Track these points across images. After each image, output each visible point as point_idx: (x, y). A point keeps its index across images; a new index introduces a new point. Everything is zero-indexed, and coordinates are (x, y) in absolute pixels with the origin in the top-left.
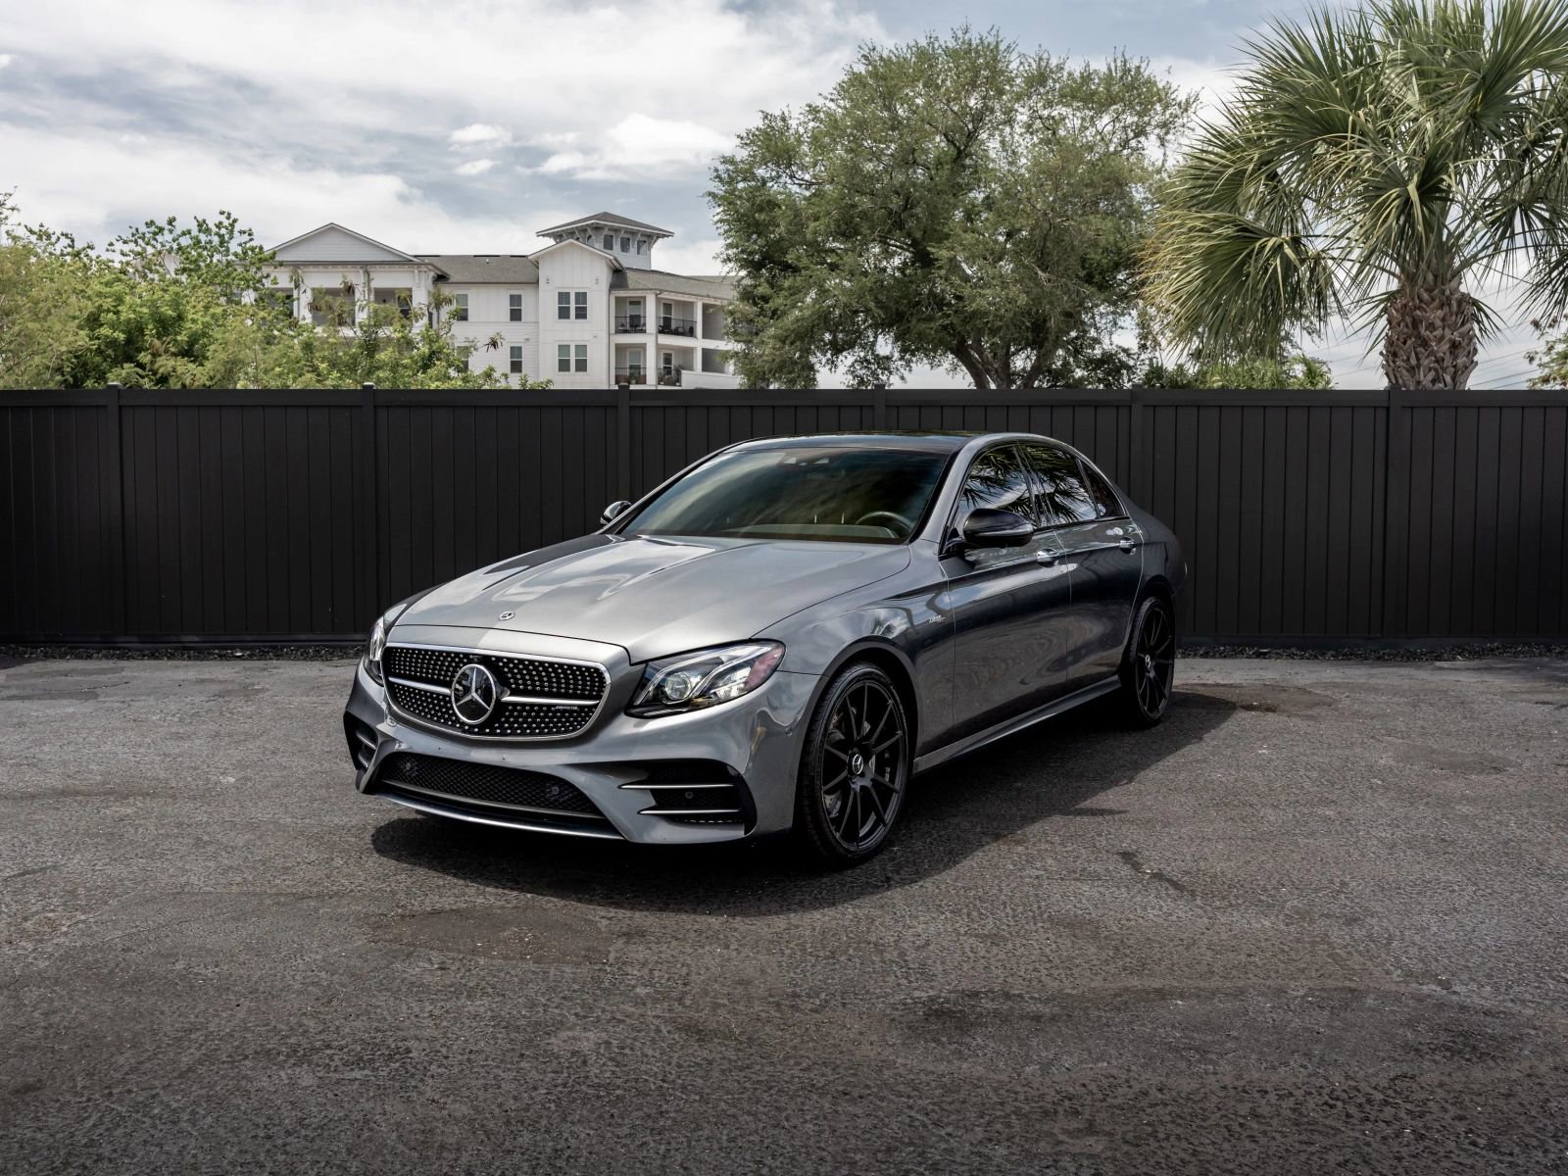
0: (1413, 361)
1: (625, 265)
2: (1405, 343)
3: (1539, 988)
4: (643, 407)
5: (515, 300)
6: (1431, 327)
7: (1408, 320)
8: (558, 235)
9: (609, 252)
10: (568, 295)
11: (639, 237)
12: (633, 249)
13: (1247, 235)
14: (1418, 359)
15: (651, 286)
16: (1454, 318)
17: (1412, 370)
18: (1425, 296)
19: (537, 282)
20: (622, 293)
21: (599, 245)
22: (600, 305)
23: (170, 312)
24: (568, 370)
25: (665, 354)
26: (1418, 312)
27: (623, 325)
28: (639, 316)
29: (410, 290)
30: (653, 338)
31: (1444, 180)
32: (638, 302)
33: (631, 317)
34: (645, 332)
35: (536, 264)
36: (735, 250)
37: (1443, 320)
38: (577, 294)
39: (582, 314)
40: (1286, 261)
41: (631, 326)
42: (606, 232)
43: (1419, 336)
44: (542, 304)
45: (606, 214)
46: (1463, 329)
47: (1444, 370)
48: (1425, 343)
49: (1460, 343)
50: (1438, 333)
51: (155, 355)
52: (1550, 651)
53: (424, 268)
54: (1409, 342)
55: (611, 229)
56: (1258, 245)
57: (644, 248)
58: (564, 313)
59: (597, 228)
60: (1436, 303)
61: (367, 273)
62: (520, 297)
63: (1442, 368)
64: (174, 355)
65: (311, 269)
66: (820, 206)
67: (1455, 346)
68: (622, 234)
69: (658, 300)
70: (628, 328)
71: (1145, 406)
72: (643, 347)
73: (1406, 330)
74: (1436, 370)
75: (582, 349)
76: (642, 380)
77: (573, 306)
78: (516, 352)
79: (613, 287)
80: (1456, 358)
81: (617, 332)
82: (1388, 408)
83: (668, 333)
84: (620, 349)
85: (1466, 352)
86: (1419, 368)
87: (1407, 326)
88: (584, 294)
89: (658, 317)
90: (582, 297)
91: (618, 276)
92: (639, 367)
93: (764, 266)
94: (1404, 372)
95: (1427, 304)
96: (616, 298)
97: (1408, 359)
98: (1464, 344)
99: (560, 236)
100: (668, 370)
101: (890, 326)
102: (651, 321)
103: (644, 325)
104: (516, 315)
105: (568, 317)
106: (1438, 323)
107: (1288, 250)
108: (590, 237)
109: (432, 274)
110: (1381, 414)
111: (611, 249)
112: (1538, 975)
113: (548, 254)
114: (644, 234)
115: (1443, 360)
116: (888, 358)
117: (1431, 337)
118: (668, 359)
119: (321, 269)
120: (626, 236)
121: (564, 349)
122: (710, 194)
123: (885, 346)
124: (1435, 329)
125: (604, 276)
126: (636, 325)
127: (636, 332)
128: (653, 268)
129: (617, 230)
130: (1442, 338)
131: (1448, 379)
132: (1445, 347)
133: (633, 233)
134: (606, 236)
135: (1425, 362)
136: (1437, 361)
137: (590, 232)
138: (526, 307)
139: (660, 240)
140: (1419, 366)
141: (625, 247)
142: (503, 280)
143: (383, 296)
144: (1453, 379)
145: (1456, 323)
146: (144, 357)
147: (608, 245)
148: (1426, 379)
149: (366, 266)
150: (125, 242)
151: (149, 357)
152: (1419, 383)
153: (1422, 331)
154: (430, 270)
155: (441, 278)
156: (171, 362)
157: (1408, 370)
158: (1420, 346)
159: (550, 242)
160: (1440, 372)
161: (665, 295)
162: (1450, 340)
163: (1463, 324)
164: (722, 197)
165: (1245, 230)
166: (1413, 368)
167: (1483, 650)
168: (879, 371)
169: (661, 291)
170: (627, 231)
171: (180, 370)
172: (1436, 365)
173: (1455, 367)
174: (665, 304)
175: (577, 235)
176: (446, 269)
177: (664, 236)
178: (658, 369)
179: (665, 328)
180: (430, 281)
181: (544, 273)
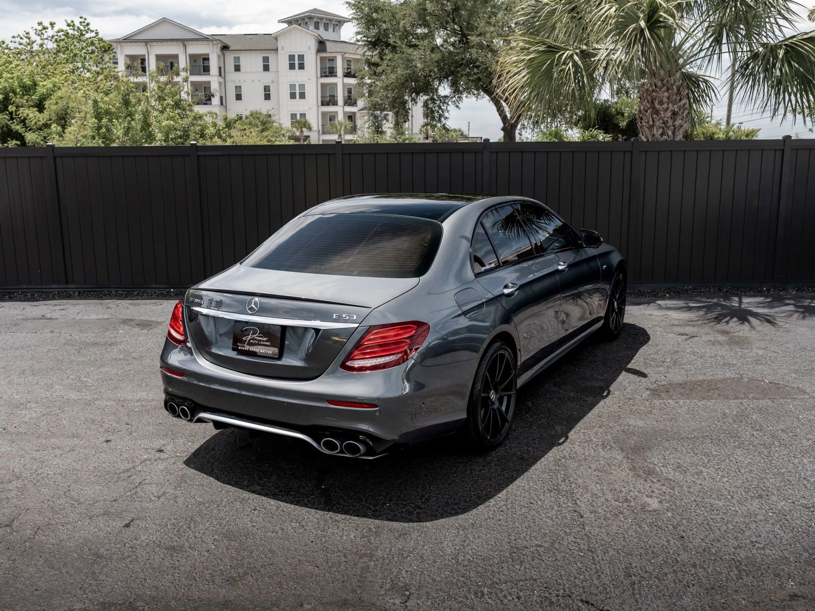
0: (651, 123)
1: (324, 38)
2: (647, 112)
3: (459, 603)
4: (205, 156)
5: (266, 59)
6: (661, 103)
7: (649, 98)
8: (290, 22)
9: (317, 31)
10: (294, 56)
11: (334, 22)
12: (331, 29)
13: (552, 50)
14: (654, 121)
15: (339, 51)
16: (675, 97)
17: (651, 128)
18: (659, 84)
19: (277, 49)
20: (324, 55)
21: (312, 28)
22: (312, 62)
23: (29, 82)
24: (295, 98)
25: (348, 88)
26: (654, 93)
27: (325, 73)
28: (333, 68)
29: (208, 55)
30: (341, 79)
31: (661, 16)
32: (332, 60)
33: (329, 68)
34: (336, 76)
35: (276, 39)
36: (361, 36)
37: (668, 98)
38: (299, 56)
39: (302, 67)
40: (575, 65)
41: (329, 73)
42: (315, 20)
43: (654, 108)
44: (280, 62)
45: (315, 9)
46: (680, 103)
47: (668, 128)
48: (657, 112)
49: (677, 111)
50: (665, 106)
51: (17, 107)
52: (720, 291)
53: (215, 42)
54: (649, 111)
55: (318, 18)
56: (557, 56)
57: (337, 28)
58: (292, 67)
59: (311, 18)
60: (665, 88)
61: (185, 46)
62: (268, 58)
63: (666, 127)
64: (30, 107)
65: (154, 44)
66: (405, 10)
67: (674, 114)
68: (324, 21)
69: (343, 58)
70: (328, 74)
71: (491, 152)
72: (336, 84)
73: (647, 104)
74: (663, 128)
75: (302, 86)
76: (335, 103)
77: (297, 62)
78: (267, 89)
79: (319, 51)
80: (675, 120)
81: (322, 76)
82: (632, 152)
83: (349, 77)
84: (323, 86)
85: (681, 117)
86: (653, 127)
87: (648, 102)
88: (303, 56)
89: (343, 68)
90: (301, 57)
91: (322, 45)
92: (334, 96)
93: (377, 44)
94: (646, 129)
95: (660, 89)
96: (322, 58)
97: (648, 122)
98: (680, 113)
99: (291, 22)
100: (349, 97)
101: (447, 78)
102: (340, 71)
103: (336, 72)
104: (266, 68)
105: (294, 68)
106: (665, 100)
107: (576, 58)
108: (307, 23)
109: (219, 46)
110: (628, 156)
111: (318, 29)
112: (469, 591)
113: (283, 33)
114: (336, 21)
115: (667, 122)
116: (446, 97)
117: (661, 108)
118: (350, 91)
119: (159, 43)
120: (327, 22)
121: (292, 86)
122: (347, 3)
123: (444, 90)
124: (663, 104)
125: (314, 46)
126: (332, 72)
127: (332, 76)
128: (342, 40)
129: (321, 19)
130: (667, 109)
131: (670, 133)
132: (669, 114)
133: (331, 20)
134: (315, 22)
135: (657, 123)
136: (664, 123)
137: (306, 20)
138: (272, 64)
139: (346, 23)
140: (653, 126)
141: (326, 29)
142: (259, 48)
143: (193, 58)
144: (674, 133)
145: (676, 100)
146: (11, 108)
147: (317, 27)
148: (657, 133)
149: (184, 42)
150: (21, 38)
151: (15, 108)
152: (654, 135)
153: (656, 105)
154: (218, 43)
155: (225, 48)
156: (27, 111)
157: (648, 128)
158: (655, 114)
159: (285, 25)
160: (665, 129)
161: (347, 55)
162: (672, 110)
163: (680, 100)
164: (353, 5)
165: (549, 47)
166: (650, 126)
167: (682, 291)
168: (441, 104)
169: (345, 53)
170: (327, 19)
171: (31, 115)
172: (663, 125)
173: (674, 126)
174: (348, 61)
175: (300, 22)
176: (228, 42)
177: (347, 21)
178: (344, 97)
179: (348, 75)
180: (219, 50)
181: (280, 44)
